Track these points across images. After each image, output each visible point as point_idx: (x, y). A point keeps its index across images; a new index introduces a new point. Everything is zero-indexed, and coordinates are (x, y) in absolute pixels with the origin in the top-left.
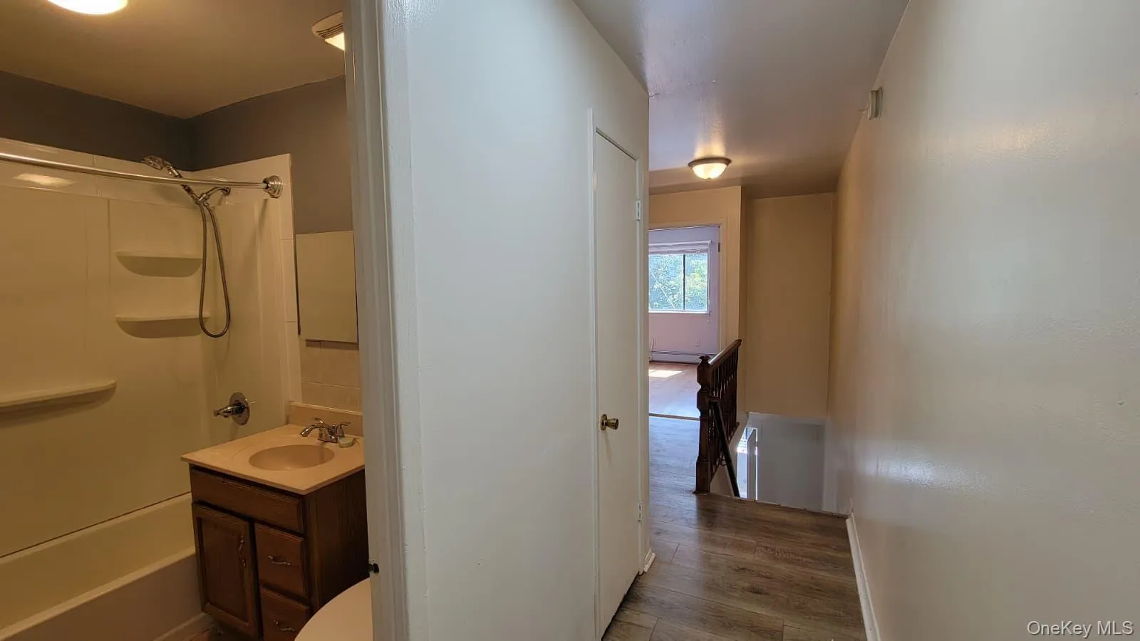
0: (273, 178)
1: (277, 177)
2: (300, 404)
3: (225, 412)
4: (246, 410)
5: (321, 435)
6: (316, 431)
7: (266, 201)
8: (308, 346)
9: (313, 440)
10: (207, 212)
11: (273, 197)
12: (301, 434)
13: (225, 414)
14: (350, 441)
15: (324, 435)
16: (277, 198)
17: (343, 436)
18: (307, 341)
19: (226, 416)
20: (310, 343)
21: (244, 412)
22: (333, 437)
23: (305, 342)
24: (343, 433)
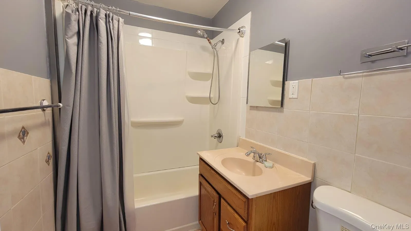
0: (242, 27)
1: (244, 26)
2: (244, 138)
3: (215, 136)
4: (222, 137)
5: (254, 157)
6: (252, 154)
7: (238, 40)
8: (250, 109)
9: (250, 159)
10: (216, 53)
11: (241, 37)
12: (246, 154)
13: (215, 137)
14: (271, 165)
15: (256, 157)
16: (243, 37)
17: (266, 161)
18: (251, 107)
19: (215, 138)
20: (252, 108)
21: (221, 137)
22: (261, 160)
23: (249, 107)
24: (267, 159)
